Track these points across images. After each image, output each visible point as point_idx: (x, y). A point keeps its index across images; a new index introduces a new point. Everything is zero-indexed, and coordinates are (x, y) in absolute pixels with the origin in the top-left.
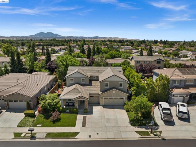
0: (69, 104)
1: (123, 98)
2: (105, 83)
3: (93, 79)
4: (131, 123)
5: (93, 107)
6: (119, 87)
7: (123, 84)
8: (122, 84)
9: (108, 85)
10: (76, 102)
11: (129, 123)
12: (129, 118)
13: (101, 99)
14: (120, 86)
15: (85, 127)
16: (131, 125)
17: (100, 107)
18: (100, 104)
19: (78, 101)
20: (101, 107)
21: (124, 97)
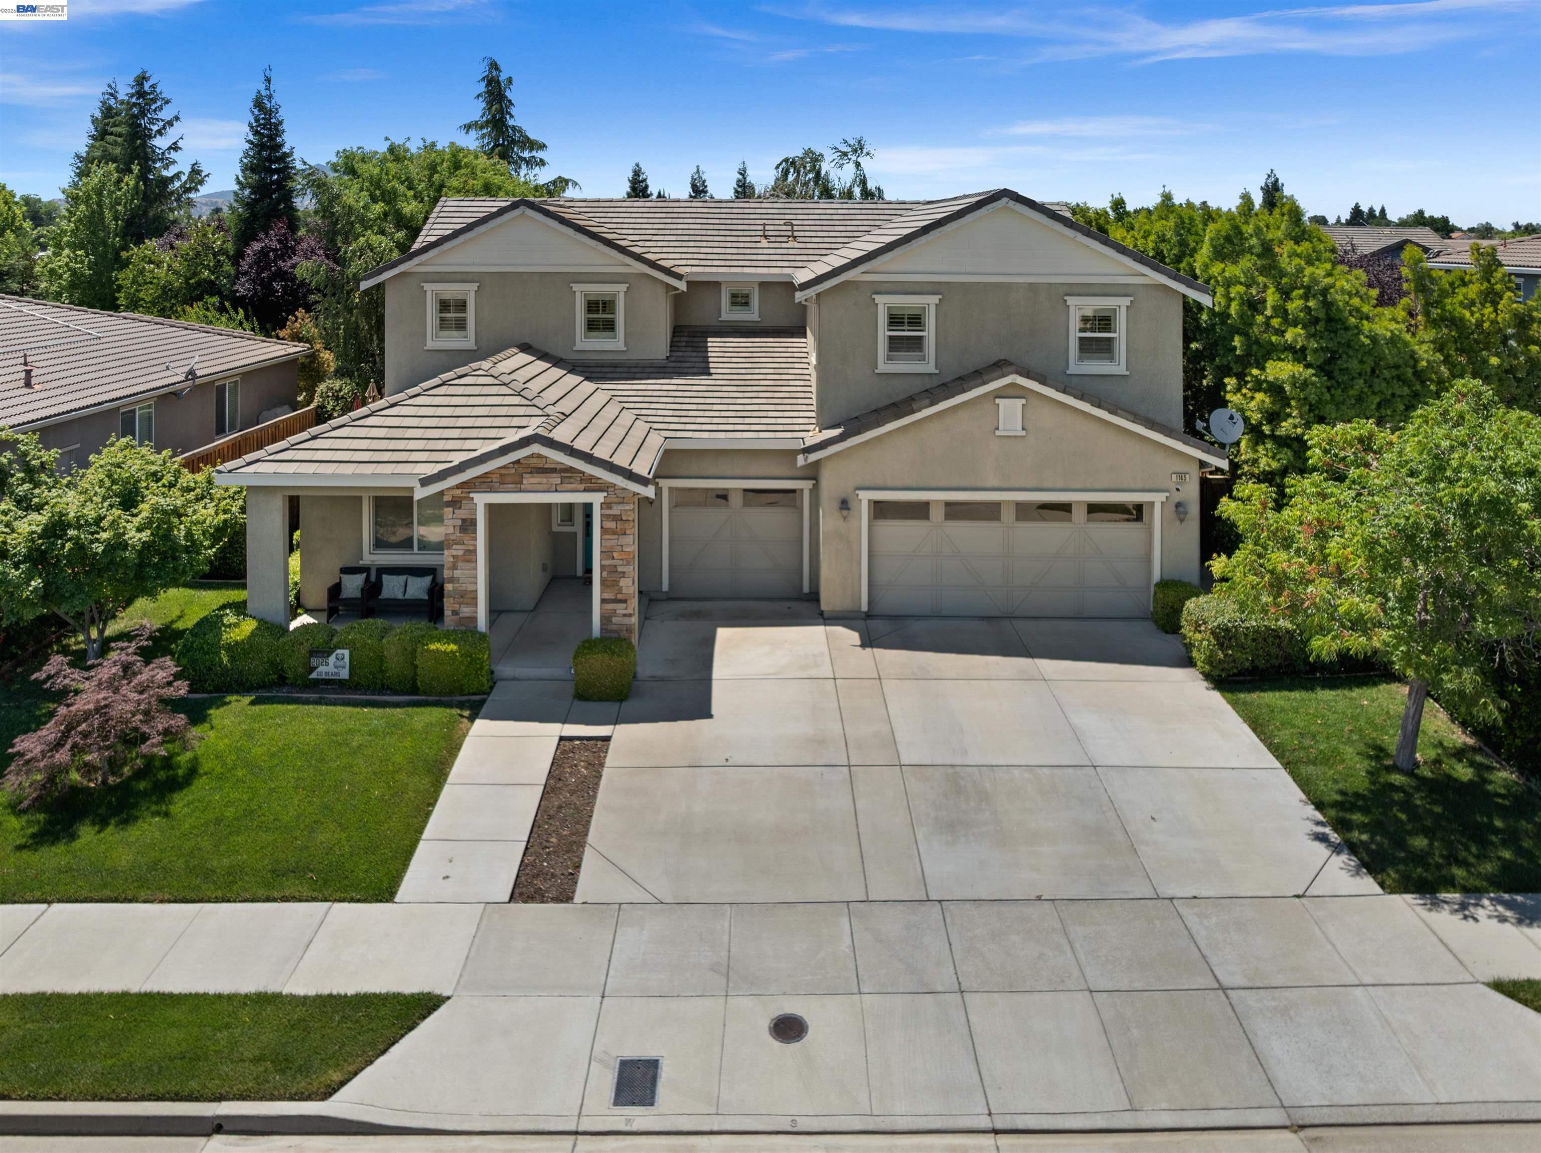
0: (373, 588)
1: (1137, 513)
2: (884, 302)
3: (729, 314)
4: (1352, 848)
5: (723, 634)
6: (1078, 366)
7: (1121, 322)
8: (1104, 321)
9: (929, 333)
10: (468, 525)
11: (1321, 850)
12: (1291, 766)
13: (828, 521)
14: (1088, 347)
15: (565, 897)
16: (1368, 884)
17: (818, 631)
18: (814, 597)
19: (492, 508)
20: (839, 630)
21: (1158, 498)
